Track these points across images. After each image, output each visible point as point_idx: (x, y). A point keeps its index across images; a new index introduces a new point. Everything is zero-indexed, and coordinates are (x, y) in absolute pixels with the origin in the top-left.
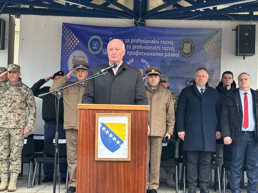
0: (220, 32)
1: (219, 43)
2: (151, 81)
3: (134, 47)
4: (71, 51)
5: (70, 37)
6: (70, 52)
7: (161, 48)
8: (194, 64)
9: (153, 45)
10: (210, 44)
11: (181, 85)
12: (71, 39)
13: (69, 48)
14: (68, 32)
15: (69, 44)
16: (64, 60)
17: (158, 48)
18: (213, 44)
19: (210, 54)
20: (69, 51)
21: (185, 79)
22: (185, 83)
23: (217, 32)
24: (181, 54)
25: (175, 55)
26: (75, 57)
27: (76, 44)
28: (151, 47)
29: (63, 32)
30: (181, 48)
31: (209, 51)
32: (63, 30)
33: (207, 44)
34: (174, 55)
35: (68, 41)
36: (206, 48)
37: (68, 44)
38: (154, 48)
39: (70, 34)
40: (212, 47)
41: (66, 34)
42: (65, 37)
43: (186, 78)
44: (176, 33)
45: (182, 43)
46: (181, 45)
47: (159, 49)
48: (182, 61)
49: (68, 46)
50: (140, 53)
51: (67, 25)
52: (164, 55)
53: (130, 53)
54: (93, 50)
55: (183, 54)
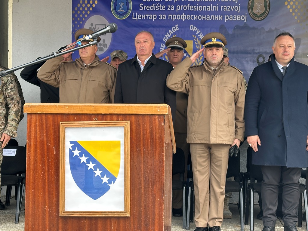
2: (210, 56)
3: (178, 8)
4: (86, 16)
6: (85, 18)
7: (220, 8)
8: (270, 31)
9: (207, 4)
11: (250, 63)
13: (84, 12)
15: (84, 5)
16: (76, 29)
17: (215, 8)
19: (294, 14)
20: (84, 15)
21: (256, 53)
22: (256, 60)
24: (249, 16)
25: (241, 18)
26: (92, 25)
27: (94, 6)
28: (204, 7)
30: (249, 7)
31: (293, 9)
34: (239, 18)
36: (288, 5)
37: (81, 6)
38: (209, 8)
40: (297, 3)
43: (257, 52)
46: (250, 2)
47: (216, 10)
48: (251, 26)
49: (81, 9)
50: (188, 17)
52: (224, 18)
53: (173, 17)
54: (118, 14)
55: (253, 16)
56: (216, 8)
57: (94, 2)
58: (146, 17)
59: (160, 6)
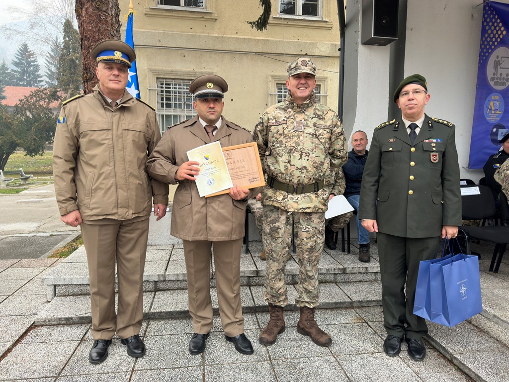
4: (493, 47)
5: (493, 24)
6: (492, 49)
12: (495, 28)
13: (491, 43)
14: (491, 16)
15: (492, 36)
16: (482, 62)
20: (490, 47)
27: (501, 36)
29: (484, 16)
32: (485, 12)
35: (489, 32)
39: (494, 20)
41: (488, 20)
42: (485, 24)
49: (489, 39)
51: (490, 5)
57: (502, 32)
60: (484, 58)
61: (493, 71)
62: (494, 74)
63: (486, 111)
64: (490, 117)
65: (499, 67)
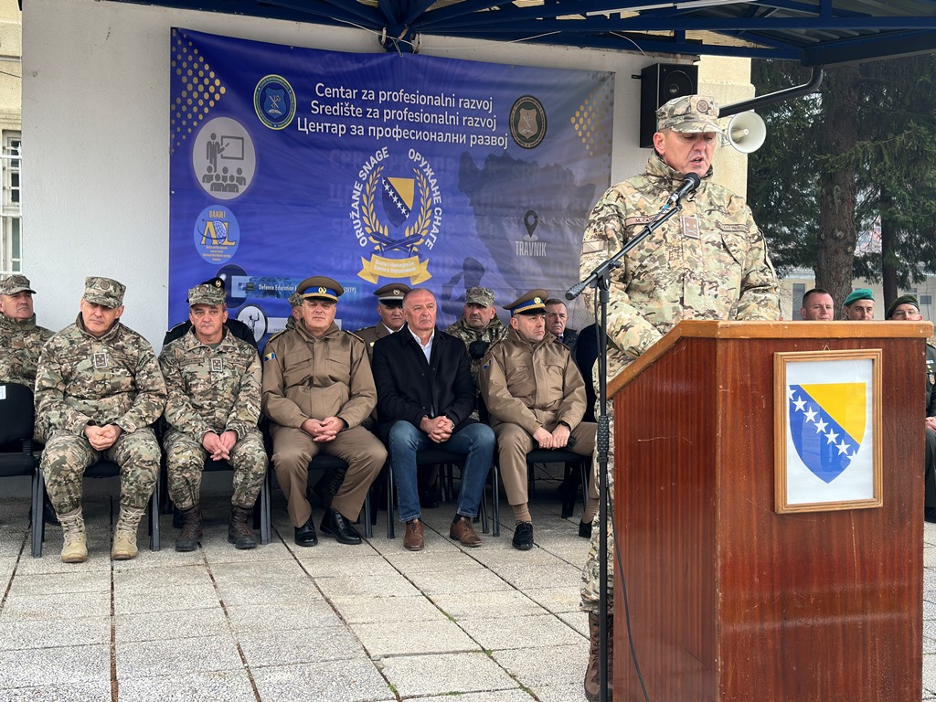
0: (609, 81)
1: (607, 111)
3: (387, 115)
4: (201, 117)
5: (196, 73)
6: (198, 121)
7: (461, 120)
8: (547, 169)
9: (439, 110)
10: (586, 115)
11: (514, 225)
12: (200, 81)
13: (195, 109)
14: (189, 58)
15: (195, 95)
16: (179, 144)
17: (452, 119)
18: (593, 115)
19: (584, 140)
20: (195, 117)
21: (524, 208)
23: (603, 80)
24: (511, 138)
25: (497, 141)
26: (213, 136)
27: (217, 97)
28: (432, 116)
29: (173, 57)
30: (512, 121)
31: (583, 132)
32: (174, 49)
33: (578, 114)
34: (495, 141)
35: (190, 87)
36: (575, 123)
37: (190, 95)
38: (442, 119)
39: (196, 66)
40: (589, 121)
41: (185, 65)
42: (179, 72)
43: (524, 205)
44: (501, 78)
45: (515, 108)
46: (514, 112)
47: (454, 123)
48: (515, 158)
49: (190, 102)
50: (406, 134)
51: (185, 36)
52: (468, 139)
53: (378, 132)
54: (269, 117)
55: (518, 140)
56: (454, 119)
57: (217, 90)
58: (325, 127)
59: (352, 108)
60: (184, 137)
61: (207, 163)
62: (209, 169)
63: (200, 241)
64: (208, 251)
65: (219, 156)
